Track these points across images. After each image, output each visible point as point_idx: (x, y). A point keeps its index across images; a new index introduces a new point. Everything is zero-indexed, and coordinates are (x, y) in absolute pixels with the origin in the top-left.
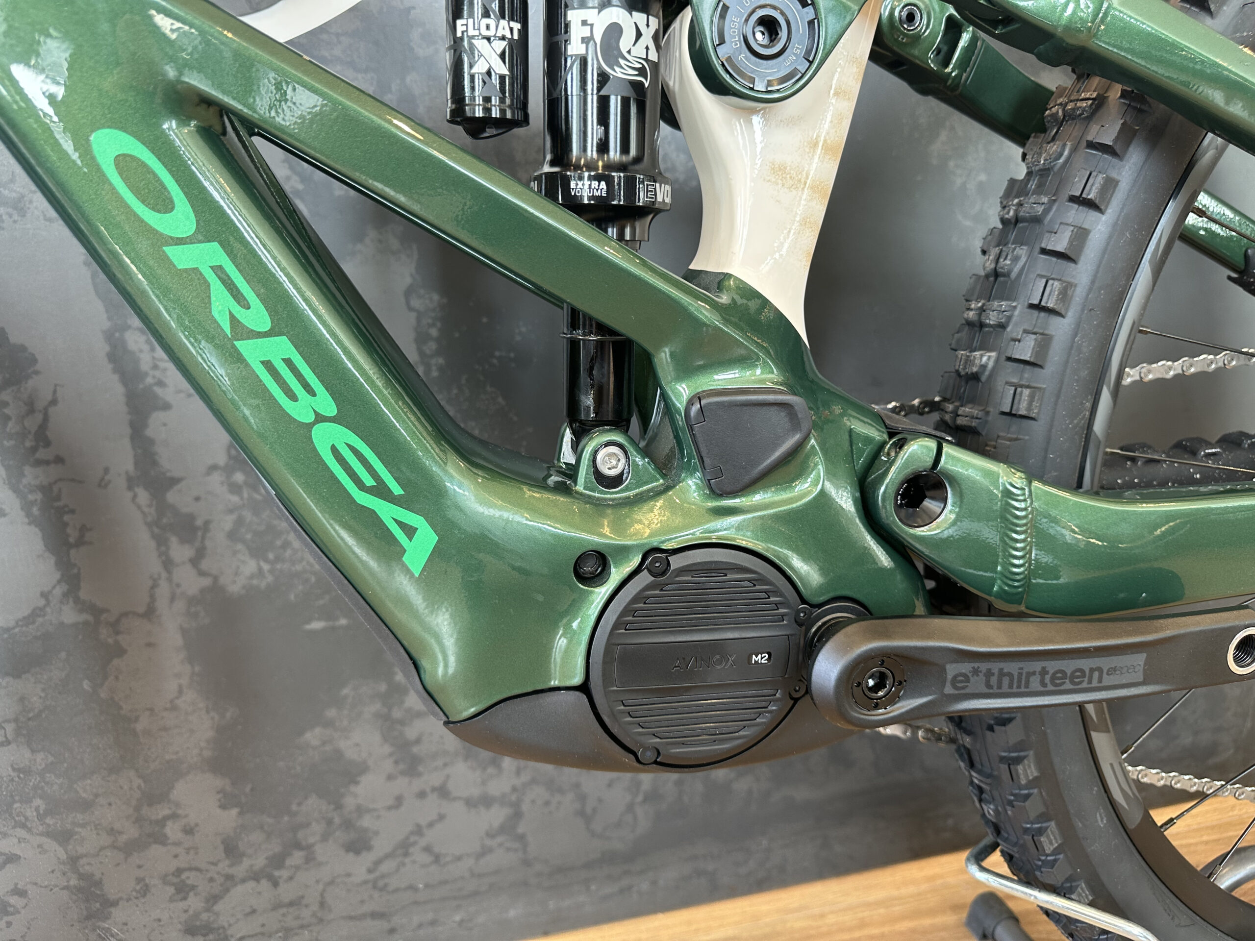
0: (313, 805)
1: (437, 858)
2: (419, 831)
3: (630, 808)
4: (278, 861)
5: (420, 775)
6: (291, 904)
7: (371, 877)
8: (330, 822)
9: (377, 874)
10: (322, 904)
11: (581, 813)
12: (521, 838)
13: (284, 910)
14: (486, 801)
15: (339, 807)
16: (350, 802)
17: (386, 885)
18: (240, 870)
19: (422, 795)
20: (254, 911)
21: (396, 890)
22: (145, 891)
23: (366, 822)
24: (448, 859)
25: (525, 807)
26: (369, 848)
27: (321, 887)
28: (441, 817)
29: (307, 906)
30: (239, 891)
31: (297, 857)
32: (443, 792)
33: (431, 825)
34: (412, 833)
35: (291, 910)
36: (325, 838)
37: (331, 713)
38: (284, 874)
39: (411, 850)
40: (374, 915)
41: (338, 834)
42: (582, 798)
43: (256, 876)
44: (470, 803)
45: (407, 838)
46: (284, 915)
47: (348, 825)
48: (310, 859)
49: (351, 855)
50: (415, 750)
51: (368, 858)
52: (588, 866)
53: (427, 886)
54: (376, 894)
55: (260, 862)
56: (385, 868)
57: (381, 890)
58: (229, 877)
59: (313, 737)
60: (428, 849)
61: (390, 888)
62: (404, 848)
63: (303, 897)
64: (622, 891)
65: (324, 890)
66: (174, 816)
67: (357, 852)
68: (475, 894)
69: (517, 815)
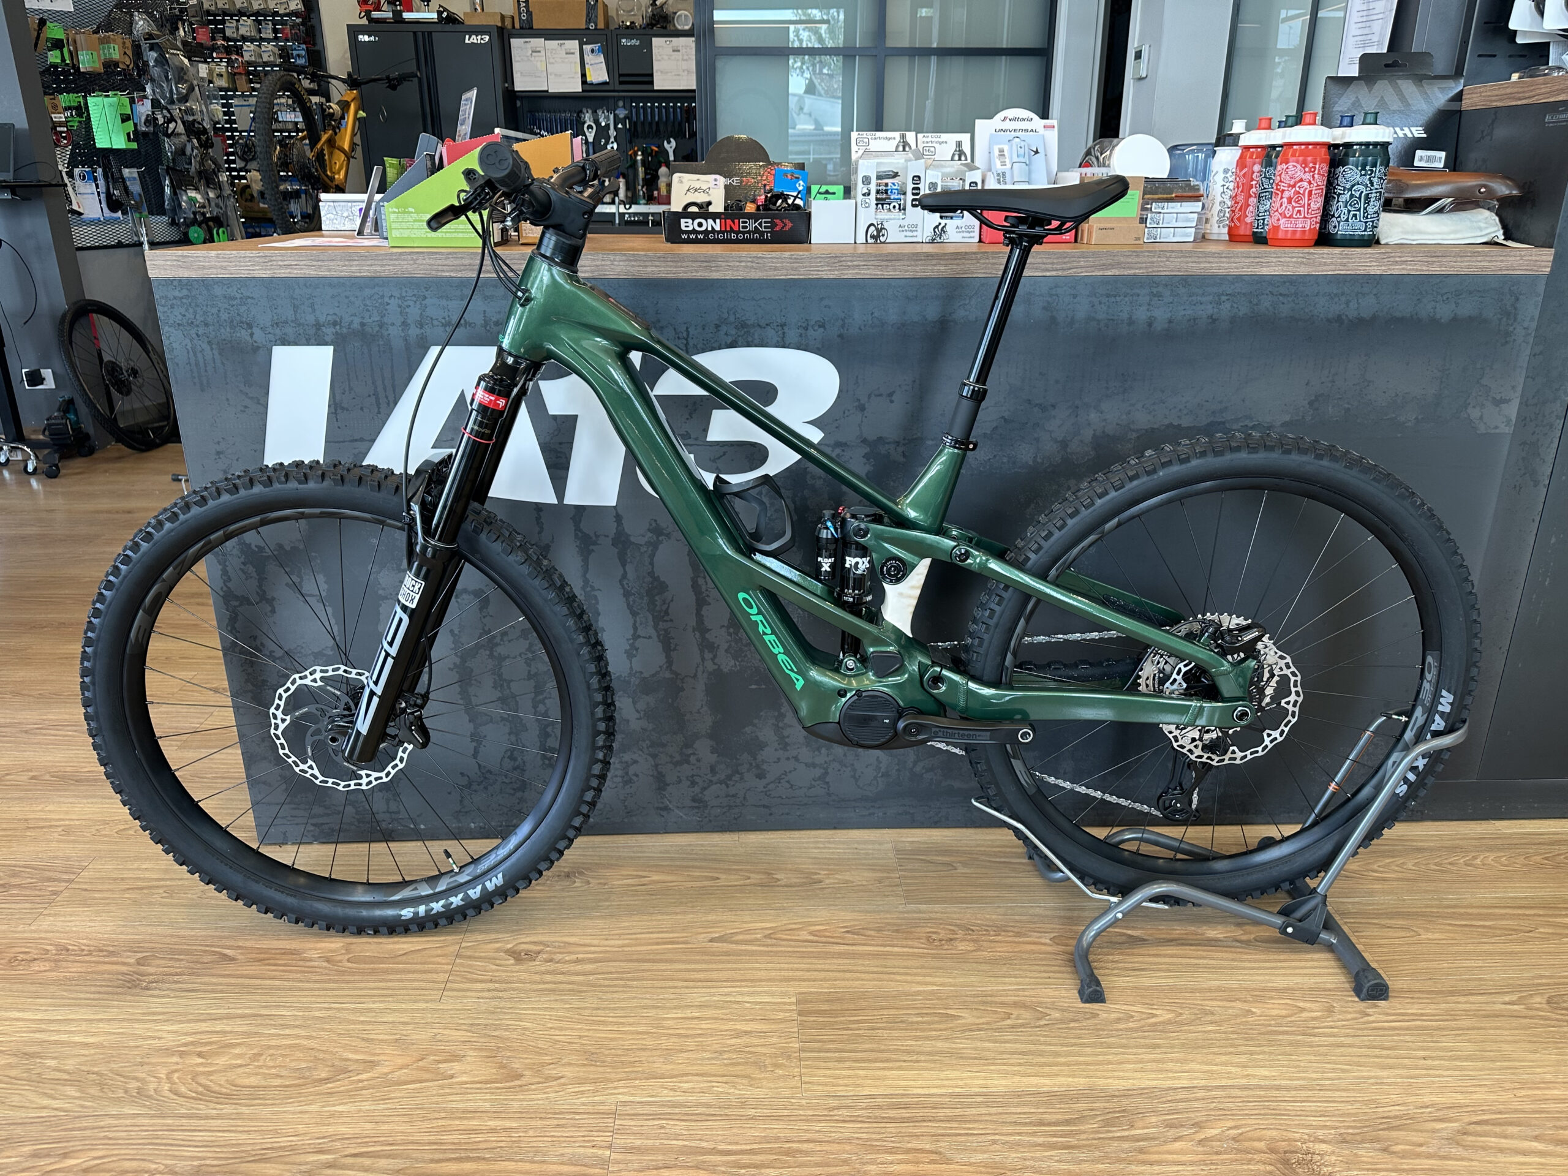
0: (745, 757)
1: (792, 787)
2: (785, 773)
3: (875, 778)
4: (729, 777)
5: (788, 751)
7: (765, 790)
8: (751, 765)
9: (767, 789)
10: (745, 798)
11: (854, 777)
12: (828, 783)
14: (814, 765)
15: (755, 759)
16: (759, 758)
18: (715, 779)
19: (788, 759)
22: (680, 782)
23: (765, 767)
24: (797, 787)
25: (829, 771)
26: (765, 778)
27: (745, 791)
28: (795, 769)
30: (714, 787)
31: (737, 777)
32: (796, 759)
33: (790, 772)
34: (783, 774)
36: (748, 771)
37: (756, 721)
38: (731, 783)
39: (781, 781)
40: (764, 806)
41: (753, 770)
42: (855, 770)
43: (721, 782)
44: (806, 765)
45: (780, 776)
47: (758, 767)
48: (742, 779)
49: (758, 779)
51: (764, 782)
52: (854, 800)
55: (723, 777)
58: (711, 781)
59: (748, 729)
60: (788, 782)
62: (779, 780)
64: (870, 814)
66: (694, 754)
67: (760, 779)
68: (806, 804)
69: (827, 773)
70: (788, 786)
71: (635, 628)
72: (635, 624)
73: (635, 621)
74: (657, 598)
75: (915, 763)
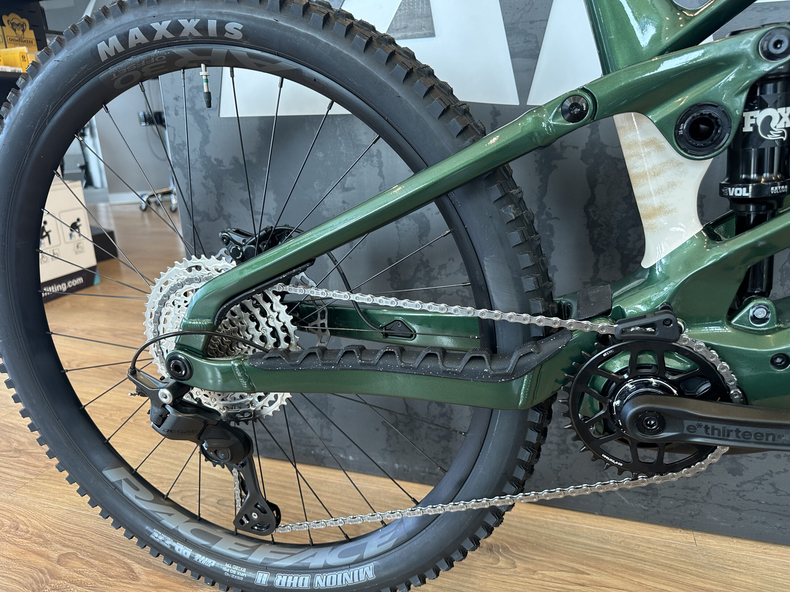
70: (772, 489)
71: (596, 269)
72: (596, 264)
73: (597, 261)
74: (630, 232)
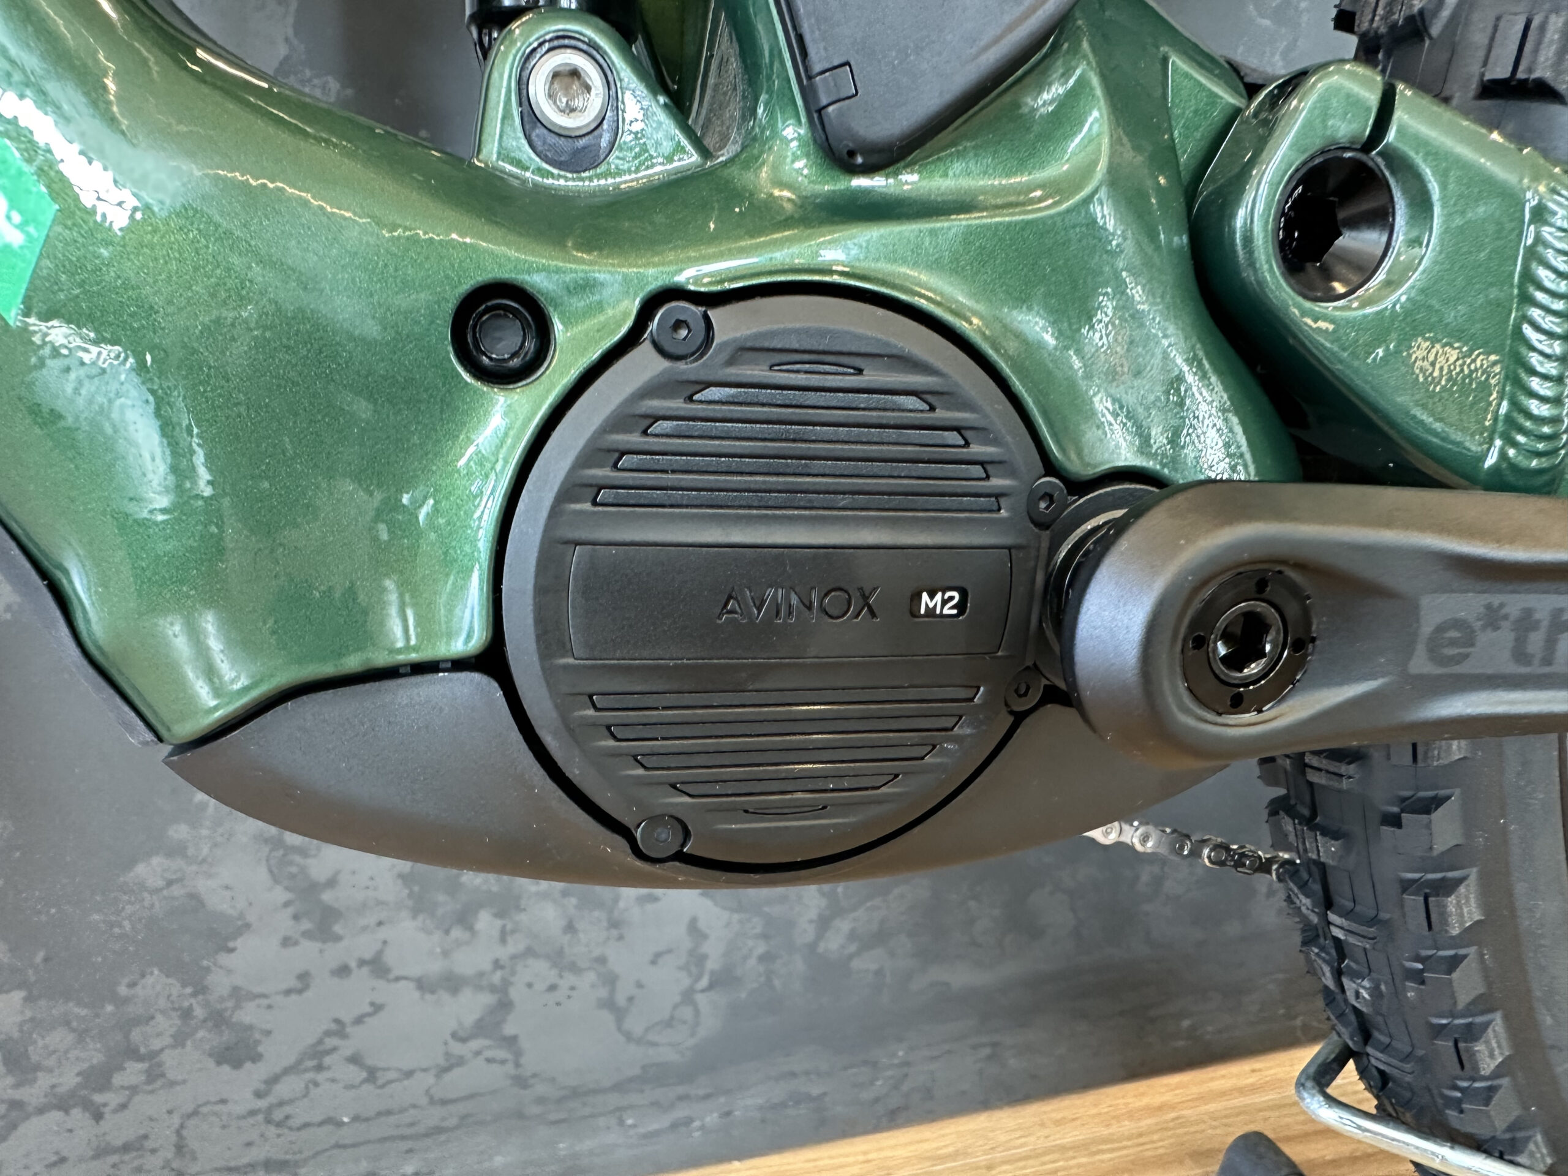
0: (157, 985)
1: (372, 1075)
2: (340, 1029)
3: (688, 997)
4: (99, 1078)
5: (338, 938)
6: (126, 1148)
7: (262, 1104)
8: (186, 1014)
9: (271, 1099)
10: (180, 1148)
11: (609, 1004)
12: (511, 1042)
13: (115, 1158)
14: (452, 983)
15: (201, 990)
16: (220, 983)
17: (287, 1117)
18: (33, 1094)
19: (343, 971)
20: (63, 1160)
21: (306, 1125)
23: (248, 1014)
24: (392, 1075)
25: (514, 993)
26: (256, 1058)
27: (176, 1120)
28: (377, 1008)
29: (153, 1151)
30: (32, 1129)
31: (132, 1073)
32: (377, 966)
33: (359, 1020)
34: (328, 1033)
35: (126, 1158)
36: (179, 1040)
37: (180, 832)
38: (111, 1099)
39: (327, 1060)
40: (270, 1166)
41: (201, 1034)
42: (611, 980)
43: (63, 1103)
44: (423, 985)
45: (320, 1042)
46: (114, 1166)
47: (218, 1019)
48: (155, 1074)
49: (226, 1068)
50: (327, 897)
51: (254, 1074)
52: (619, 1087)
53: (356, 1119)
54: (272, 1131)
55: (69, 1080)
56: (286, 1088)
57: (279, 1125)
58: (16, 1105)
59: (149, 872)
60: (355, 1060)
61: (296, 1122)
62: (315, 1057)
63: (146, 1137)
64: (674, 1126)
65: (182, 1126)
67: (237, 1065)
68: (439, 1130)
69: (505, 1005)
75: (824, 923)
